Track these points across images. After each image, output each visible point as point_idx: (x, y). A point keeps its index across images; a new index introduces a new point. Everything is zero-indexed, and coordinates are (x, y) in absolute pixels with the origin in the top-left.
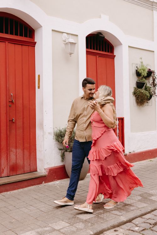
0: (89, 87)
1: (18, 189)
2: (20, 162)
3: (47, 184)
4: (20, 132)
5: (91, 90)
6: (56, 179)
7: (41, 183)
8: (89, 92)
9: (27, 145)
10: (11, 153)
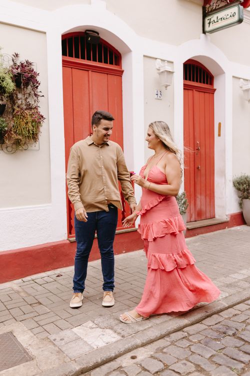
0: (105, 125)
1: (210, 232)
2: (203, 208)
3: (230, 229)
4: (203, 179)
5: (107, 129)
6: (234, 225)
7: (225, 228)
8: (104, 132)
9: (208, 193)
10: (198, 199)
